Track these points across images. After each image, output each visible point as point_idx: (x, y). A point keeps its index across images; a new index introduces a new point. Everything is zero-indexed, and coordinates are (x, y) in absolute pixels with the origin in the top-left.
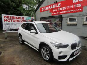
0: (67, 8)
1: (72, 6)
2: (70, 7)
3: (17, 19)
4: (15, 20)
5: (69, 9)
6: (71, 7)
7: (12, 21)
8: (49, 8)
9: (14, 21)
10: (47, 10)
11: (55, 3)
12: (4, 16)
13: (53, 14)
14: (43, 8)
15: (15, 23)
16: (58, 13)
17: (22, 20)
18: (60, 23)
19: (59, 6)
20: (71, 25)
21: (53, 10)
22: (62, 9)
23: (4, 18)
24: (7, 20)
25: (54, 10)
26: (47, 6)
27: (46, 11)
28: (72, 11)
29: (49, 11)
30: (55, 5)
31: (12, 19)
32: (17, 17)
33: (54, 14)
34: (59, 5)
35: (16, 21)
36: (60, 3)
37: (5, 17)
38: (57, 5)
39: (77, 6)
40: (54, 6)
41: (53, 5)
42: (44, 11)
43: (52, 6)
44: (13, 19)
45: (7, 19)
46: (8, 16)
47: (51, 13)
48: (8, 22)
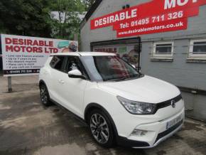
0: (151, 20)
1: (163, 17)
2: (158, 18)
3: (36, 46)
4: (32, 46)
5: (157, 24)
6: (160, 19)
7: (25, 49)
8: (111, 19)
9: (29, 49)
10: (107, 25)
11: (124, 8)
12: (6, 39)
13: (120, 34)
14: (98, 19)
15: (32, 53)
16: (130, 32)
17: (48, 48)
18: (135, 56)
19: (133, 16)
20: (160, 61)
21: (121, 25)
22: (140, 23)
23: (7, 43)
24: (12, 46)
25: (123, 26)
26: (106, 16)
27: (103, 26)
28: (163, 27)
29: (111, 27)
30: (123, 13)
31: (24, 45)
32: (36, 41)
33: (123, 33)
34: (134, 13)
35: (34, 50)
36: (136, 10)
37: (8, 41)
38: (130, 14)
39: (173, 16)
40: (123, 16)
42: (99, 27)
43: (117, 16)
44: (27, 46)
45: (12, 44)
46: (14, 39)
47: (116, 31)
48: (14, 52)
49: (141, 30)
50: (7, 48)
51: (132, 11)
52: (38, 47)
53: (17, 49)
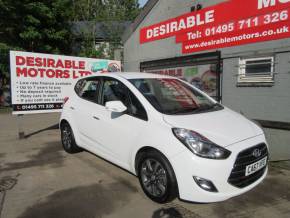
0: (236, 25)
1: (256, 20)
2: (249, 21)
3: (60, 68)
4: (54, 69)
5: (246, 30)
6: (252, 23)
7: (45, 73)
8: (173, 27)
9: (50, 73)
10: (166, 36)
12: (18, 58)
13: (187, 47)
14: (152, 27)
15: (55, 80)
16: (203, 44)
17: (77, 71)
19: (207, 21)
21: (189, 34)
22: (219, 31)
23: (18, 63)
24: (25, 69)
25: (191, 36)
26: (165, 23)
27: (160, 37)
28: (257, 35)
29: (174, 37)
30: (193, 18)
31: (42, 67)
32: (60, 61)
33: (192, 47)
34: (209, 17)
35: (58, 74)
36: (212, 11)
37: (21, 61)
38: (203, 18)
39: (272, 18)
40: (191, 21)
41: (188, 19)
42: (153, 39)
43: (182, 21)
44: (47, 68)
45: (25, 66)
46: (28, 58)
47: (181, 44)
48: (28, 77)
49: (222, 41)
50: (19, 71)
51: (207, 14)
52: (63, 70)
53: (33, 73)
